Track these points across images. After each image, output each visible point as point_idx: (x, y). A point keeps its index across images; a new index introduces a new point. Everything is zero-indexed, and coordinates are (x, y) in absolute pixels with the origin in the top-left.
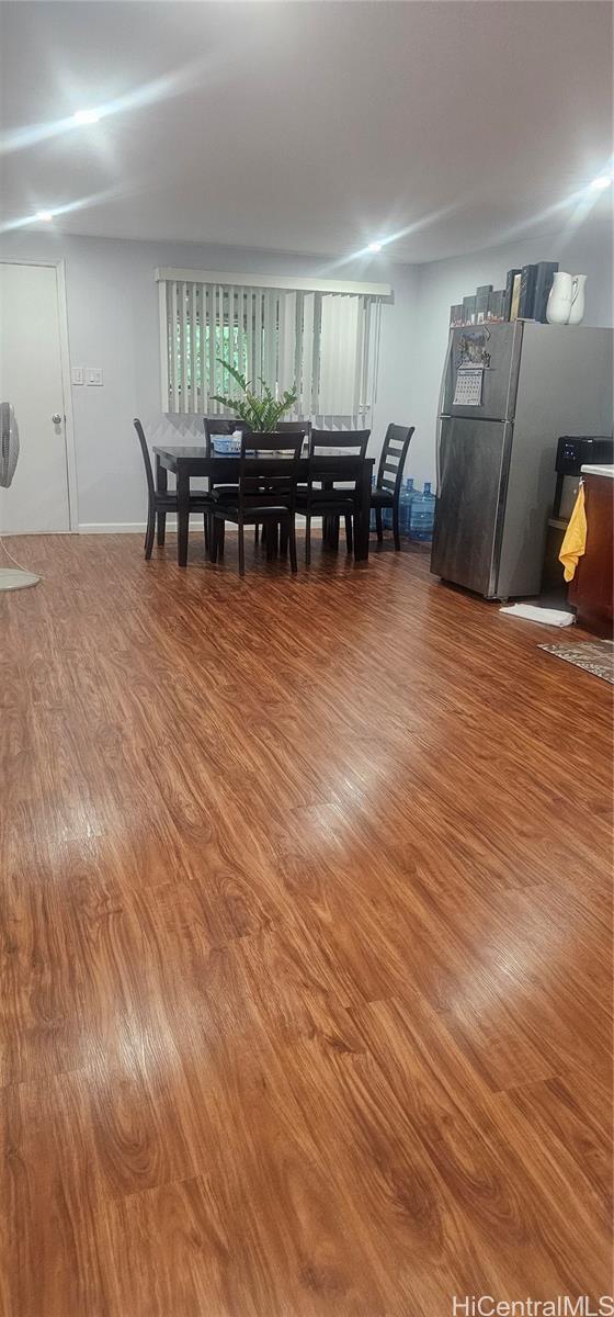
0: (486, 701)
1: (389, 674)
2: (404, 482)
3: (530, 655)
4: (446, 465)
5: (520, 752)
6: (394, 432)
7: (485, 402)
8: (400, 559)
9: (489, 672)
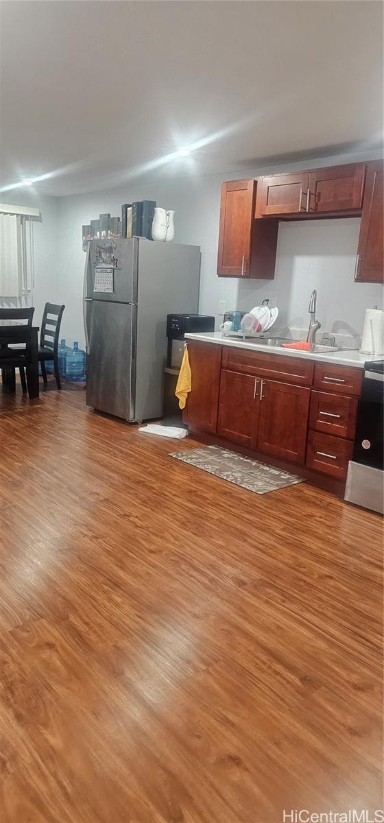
0: (144, 502)
1: (70, 489)
2: (60, 342)
3: (166, 462)
4: (92, 331)
5: (177, 542)
6: (49, 308)
7: (116, 290)
8: (61, 395)
9: (142, 479)
